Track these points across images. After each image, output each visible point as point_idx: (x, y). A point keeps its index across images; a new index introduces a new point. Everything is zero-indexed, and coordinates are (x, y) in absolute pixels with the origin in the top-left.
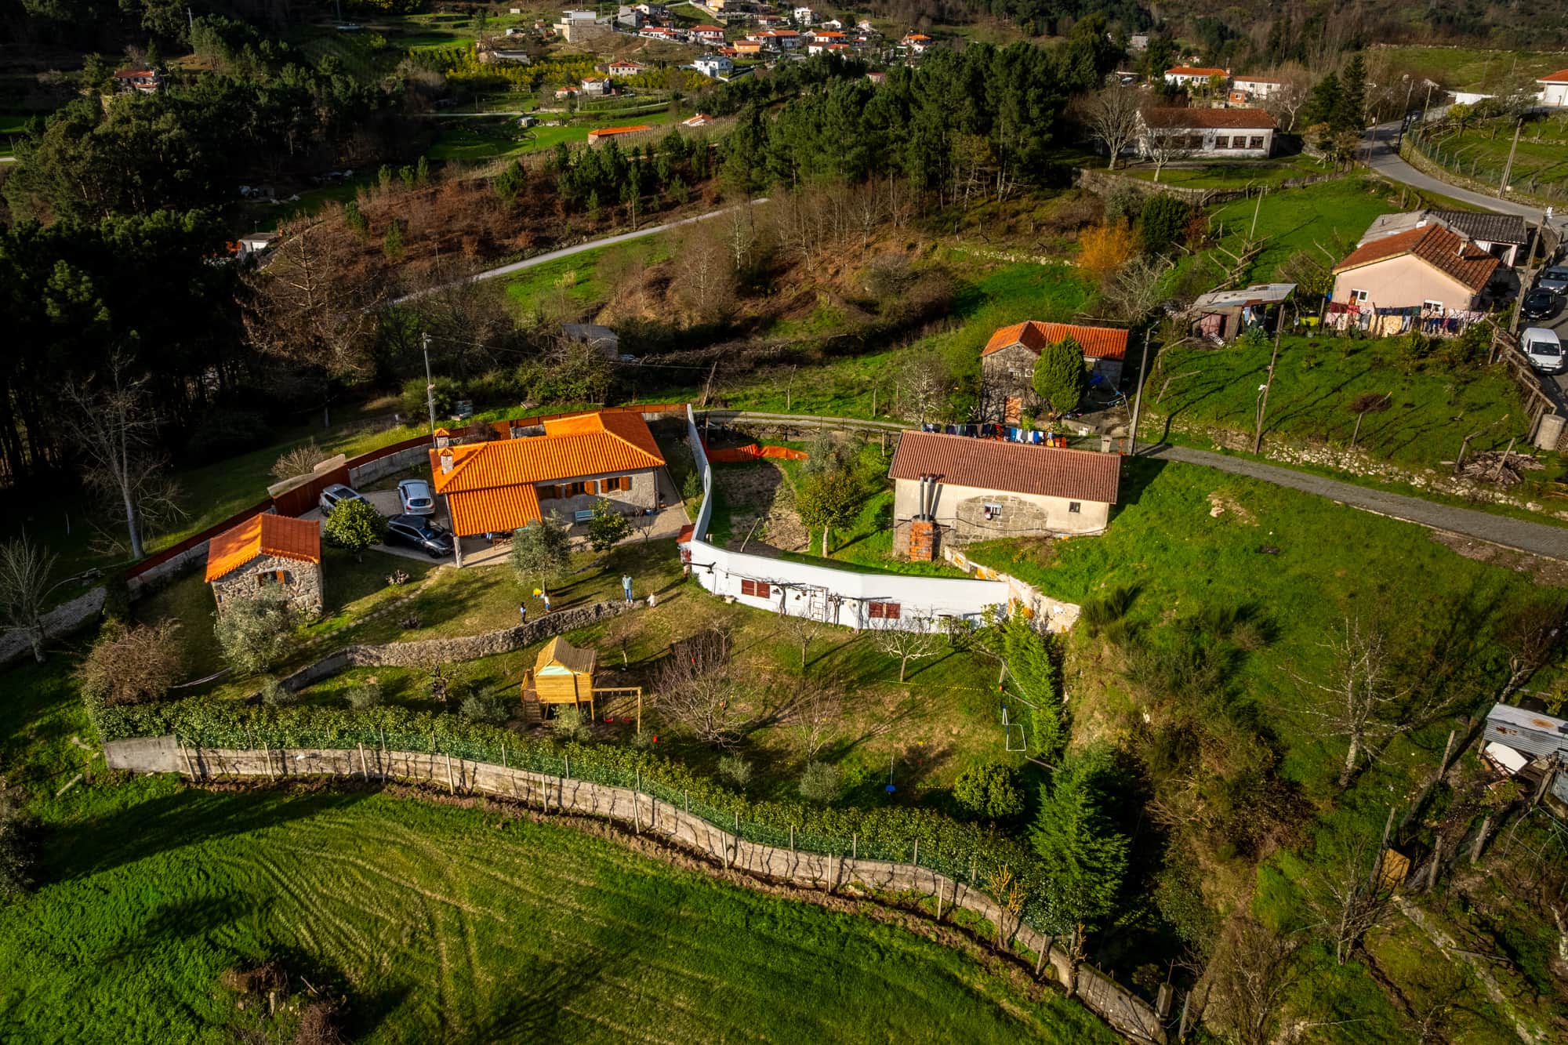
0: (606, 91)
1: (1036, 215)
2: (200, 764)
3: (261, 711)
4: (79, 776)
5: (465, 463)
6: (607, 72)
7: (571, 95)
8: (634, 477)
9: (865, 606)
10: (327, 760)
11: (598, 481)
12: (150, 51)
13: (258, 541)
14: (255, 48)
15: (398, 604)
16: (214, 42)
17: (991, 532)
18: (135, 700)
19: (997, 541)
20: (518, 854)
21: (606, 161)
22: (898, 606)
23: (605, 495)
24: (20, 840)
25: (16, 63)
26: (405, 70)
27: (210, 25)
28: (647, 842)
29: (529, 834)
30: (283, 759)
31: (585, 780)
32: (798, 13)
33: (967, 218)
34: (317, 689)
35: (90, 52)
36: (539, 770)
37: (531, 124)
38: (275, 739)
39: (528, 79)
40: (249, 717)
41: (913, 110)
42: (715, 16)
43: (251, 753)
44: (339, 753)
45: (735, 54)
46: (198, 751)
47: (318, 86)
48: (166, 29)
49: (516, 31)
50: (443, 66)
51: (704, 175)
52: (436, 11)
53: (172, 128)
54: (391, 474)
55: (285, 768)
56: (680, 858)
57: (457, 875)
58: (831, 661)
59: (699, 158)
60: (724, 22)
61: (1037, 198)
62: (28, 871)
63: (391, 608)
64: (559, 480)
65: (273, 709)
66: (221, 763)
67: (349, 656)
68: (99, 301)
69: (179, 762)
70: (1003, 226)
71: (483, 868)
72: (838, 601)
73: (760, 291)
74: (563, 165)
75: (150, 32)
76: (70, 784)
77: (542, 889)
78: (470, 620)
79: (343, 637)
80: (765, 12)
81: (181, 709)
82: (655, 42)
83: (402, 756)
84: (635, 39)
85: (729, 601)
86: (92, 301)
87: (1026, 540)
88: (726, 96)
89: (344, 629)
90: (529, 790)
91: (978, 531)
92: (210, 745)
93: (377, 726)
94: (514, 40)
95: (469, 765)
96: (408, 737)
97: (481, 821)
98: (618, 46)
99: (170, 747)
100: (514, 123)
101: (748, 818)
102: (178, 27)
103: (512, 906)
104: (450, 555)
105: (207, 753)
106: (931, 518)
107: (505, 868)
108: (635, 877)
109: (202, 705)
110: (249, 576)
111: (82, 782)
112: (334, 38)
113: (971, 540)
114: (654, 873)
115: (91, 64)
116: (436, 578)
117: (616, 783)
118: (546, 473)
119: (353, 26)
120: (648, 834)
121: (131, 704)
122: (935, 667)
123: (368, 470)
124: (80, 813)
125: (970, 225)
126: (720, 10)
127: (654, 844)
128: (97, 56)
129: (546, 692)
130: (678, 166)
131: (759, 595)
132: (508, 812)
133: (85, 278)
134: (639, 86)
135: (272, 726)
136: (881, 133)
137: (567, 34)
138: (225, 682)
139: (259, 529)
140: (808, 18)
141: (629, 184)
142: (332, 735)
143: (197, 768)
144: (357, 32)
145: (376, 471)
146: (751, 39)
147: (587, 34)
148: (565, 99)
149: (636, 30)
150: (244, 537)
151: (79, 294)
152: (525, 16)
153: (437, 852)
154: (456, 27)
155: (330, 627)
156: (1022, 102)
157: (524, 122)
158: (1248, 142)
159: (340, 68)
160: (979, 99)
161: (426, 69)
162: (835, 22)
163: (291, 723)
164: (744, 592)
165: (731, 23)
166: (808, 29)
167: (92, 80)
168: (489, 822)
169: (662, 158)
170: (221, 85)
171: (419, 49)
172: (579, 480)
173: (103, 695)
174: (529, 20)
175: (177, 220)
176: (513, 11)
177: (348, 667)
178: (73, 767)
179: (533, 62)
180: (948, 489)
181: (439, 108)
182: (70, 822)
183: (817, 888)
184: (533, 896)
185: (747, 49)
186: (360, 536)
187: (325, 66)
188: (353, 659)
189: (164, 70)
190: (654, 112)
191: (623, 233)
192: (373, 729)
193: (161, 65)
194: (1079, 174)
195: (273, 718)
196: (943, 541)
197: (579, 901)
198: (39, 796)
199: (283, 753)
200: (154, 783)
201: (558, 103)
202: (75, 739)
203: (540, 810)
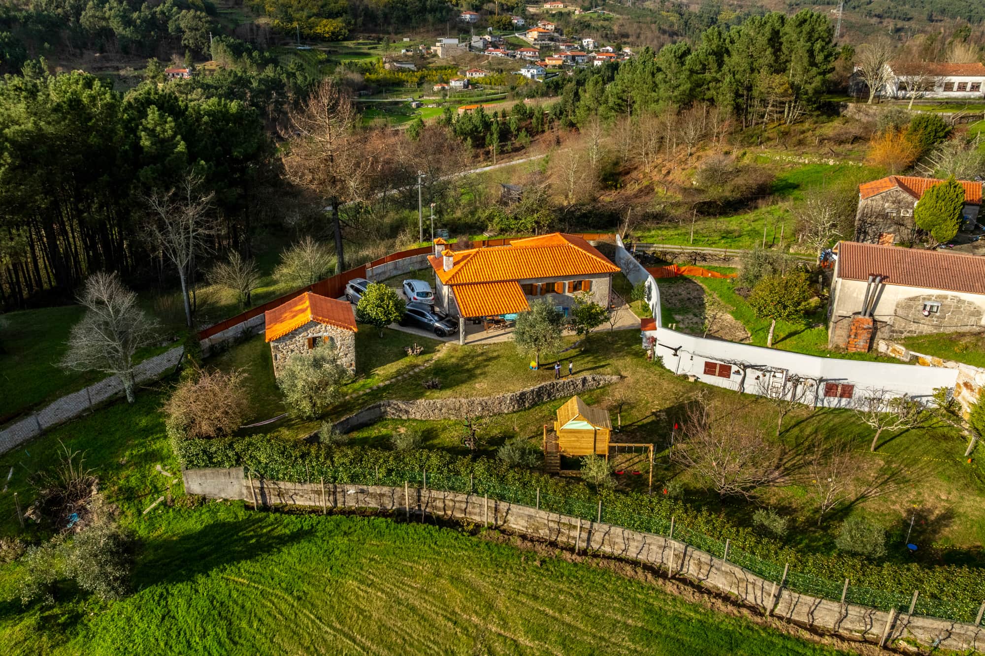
0: (466, 86)
1: (817, 133)
2: (263, 494)
3: (319, 449)
4: (162, 498)
5: (462, 264)
6: (465, 75)
7: (443, 88)
8: (594, 281)
9: (822, 385)
10: (373, 496)
11: (567, 282)
12: (187, 57)
13: (309, 310)
14: (250, 55)
15: (417, 370)
16: (225, 51)
17: (926, 328)
18: (212, 434)
19: (931, 335)
20: (561, 591)
21: (476, 120)
22: (852, 387)
23: (570, 295)
24: (117, 552)
25: (108, 65)
26: (340, 73)
27: (223, 41)
28: (682, 587)
29: (566, 573)
30: (334, 493)
31: (616, 524)
32: (585, 42)
33: (766, 135)
34: (356, 435)
35: (151, 57)
36: (570, 513)
37: (419, 106)
38: (330, 474)
39: (416, 80)
40: (309, 454)
41: (726, 58)
42: (532, 43)
43: (307, 486)
44: (385, 490)
45: (546, 66)
46: (262, 483)
47: (288, 78)
48: (196, 46)
49: (407, 51)
50: (363, 71)
51: (540, 130)
52: (358, 39)
53: (201, 98)
54: (394, 277)
55: (335, 501)
56: (719, 603)
57: (507, 608)
58: (801, 431)
59: (537, 119)
60: (538, 47)
61: (816, 122)
62: (123, 580)
63: (411, 373)
64: (537, 279)
65: (330, 448)
66: (280, 494)
67: (383, 409)
68: (179, 137)
69: (245, 491)
70: (795, 140)
71: (531, 603)
72: (796, 381)
73: (612, 185)
74: (449, 121)
75: (186, 47)
76: (154, 505)
77: (594, 627)
78: (481, 385)
79: (376, 393)
80: (564, 41)
81: (250, 444)
82: (495, 58)
83: (440, 495)
84: (483, 56)
85: (692, 380)
86: (174, 137)
87: (963, 335)
88: (545, 88)
89: (375, 388)
90: (559, 532)
91: (914, 327)
92: (272, 478)
93: (421, 467)
94: (406, 56)
95: (503, 506)
96: (448, 478)
97: (519, 557)
98: (471, 61)
99: (238, 478)
100: (407, 106)
101: (799, 568)
102: (203, 44)
103: (567, 642)
104: (454, 334)
105: (269, 485)
106: (871, 315)
107: (552, 604)
108: (680, 620)
109: (269, 441)
110: (301, 339)
111: (164, 503)
112: (296, 54)
113: (905, 334)
114: (698, 617)
115: (152, 64)
116: (444, 351)
117: (649, 530)
118: (526, 274)
119: (307, 47)
120: (681, 579)
121: (209, 438)
122: (898, 440)
123: (380, 271)
124: (162, 531)
125: (769, 139)
126: (535, 40)
127: (689, 588)
128: (155, 59)
129: (568, 446)
130: (523, 124)
131: (720, 375)
132: (542, 551)
133: (169, 119)
134: (486, 84)
135: (328, 462)
136: (701, 76)
137: (439, 53)
138: (281, 425)
139: (307, 303)
140: (591, 46)
141: (492, 134)
142: (380, 474)
143: (259, 497)
144: (309, 50)
145: (384, 273)
146: (556, 56)
147: (452, 53)
148: (439, 91)
149: (484, 50)
150: (299, 308)
151: (164, 131)
152: (412, 43)
153: (484, 584)
154: (369, 49)
155: (363, 386)
156: (811, 52)
157: (414, 105)
158: (969, 86)
159: (300, 68)
160: (777, 51)
161: (353, 72)
162: (609, 48)
163: (346, 460)
164: (705, 372)
165: (542, 47)
166: (592, 52)
167: (151, 74)
168: (527, 559)
169: (513, 119)
170: (230, 75)
171: (347, 61)
172: (551, 281)
173: (185, 429)
174: (415, 45)
175: (225, 105)
176: (405, 40)
177: (381, 418)
178: (157, 491)
179: (419, 69)
180: (889, 288)
181: (360, 96)
182: (155, 539)
183: (866, 641)
184: (586, 634)
185: (554, 62)
186: (387, 313)
187: (292, 66)
188: (386, 412)
189: (194, 69)
190: (497, 100)
191: (487, 166)
192: (417, 469)
193: (192, 66)
194: (846, 107)
195: (329, 456)
196: (879, 334)
197: (633, 640)
198: (129, 513)
199: (335, 487)
200: (223, 508)
201: (435, 94)
202: (159, 467)
203: (572, 550)
